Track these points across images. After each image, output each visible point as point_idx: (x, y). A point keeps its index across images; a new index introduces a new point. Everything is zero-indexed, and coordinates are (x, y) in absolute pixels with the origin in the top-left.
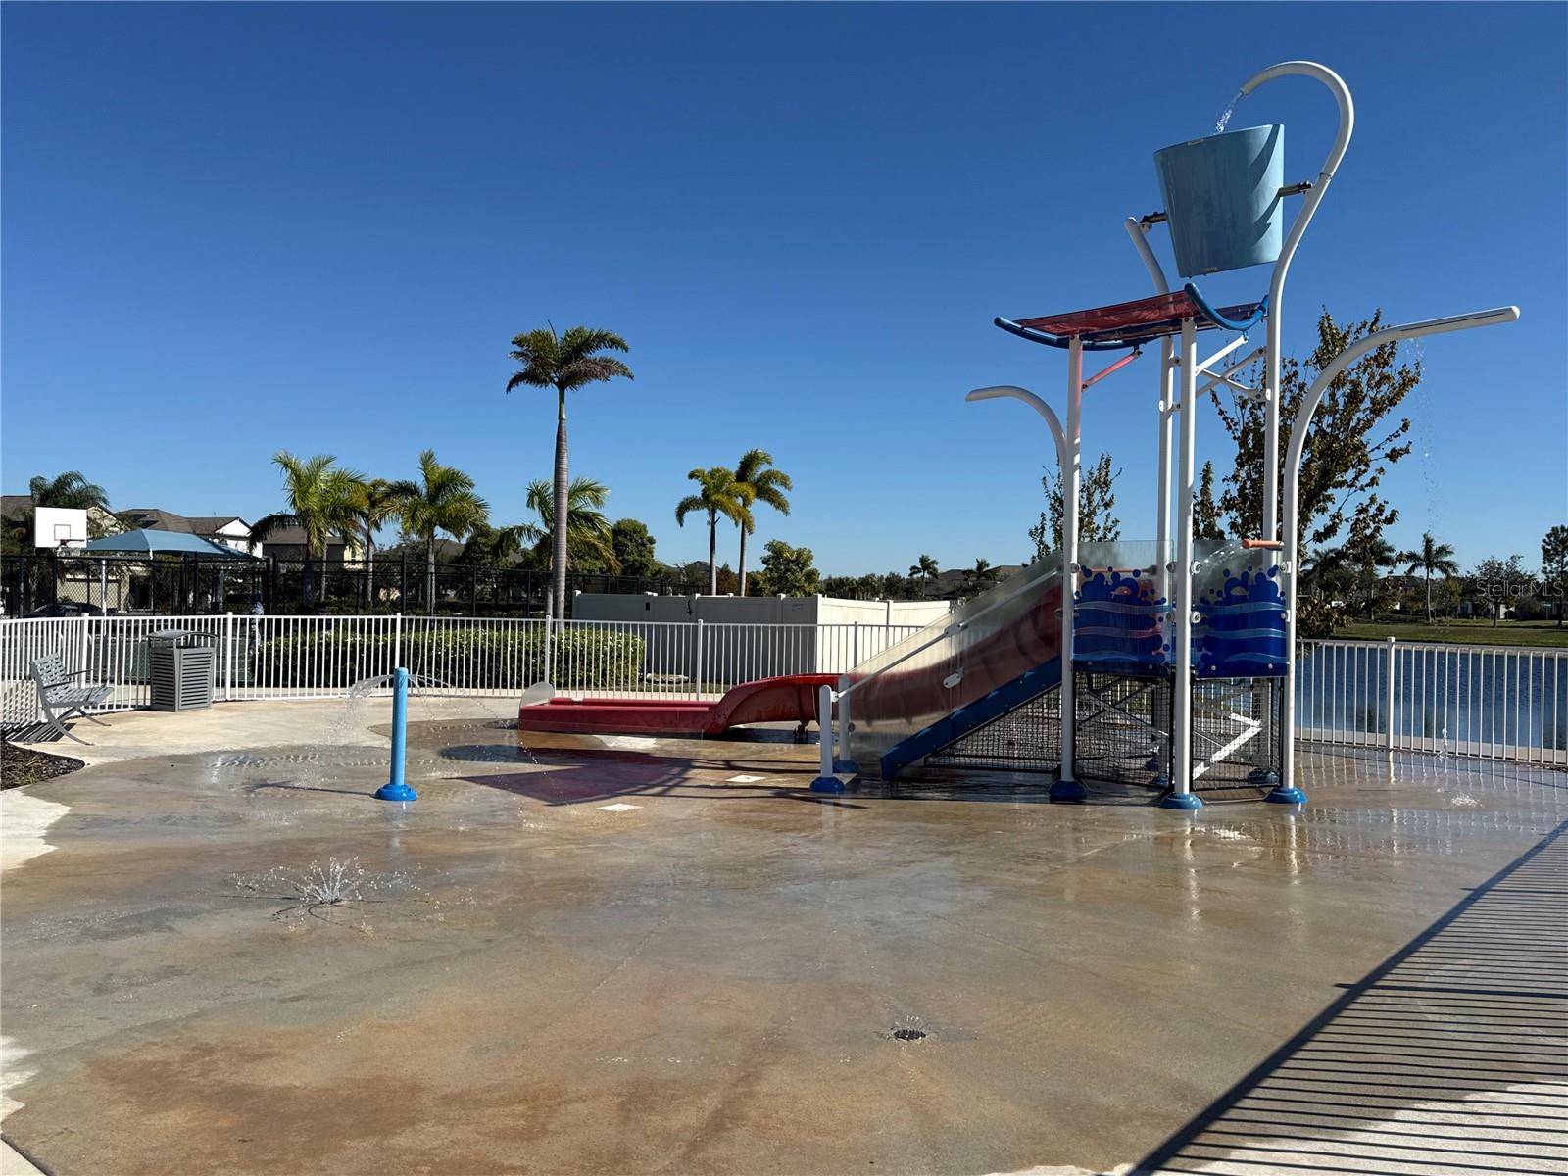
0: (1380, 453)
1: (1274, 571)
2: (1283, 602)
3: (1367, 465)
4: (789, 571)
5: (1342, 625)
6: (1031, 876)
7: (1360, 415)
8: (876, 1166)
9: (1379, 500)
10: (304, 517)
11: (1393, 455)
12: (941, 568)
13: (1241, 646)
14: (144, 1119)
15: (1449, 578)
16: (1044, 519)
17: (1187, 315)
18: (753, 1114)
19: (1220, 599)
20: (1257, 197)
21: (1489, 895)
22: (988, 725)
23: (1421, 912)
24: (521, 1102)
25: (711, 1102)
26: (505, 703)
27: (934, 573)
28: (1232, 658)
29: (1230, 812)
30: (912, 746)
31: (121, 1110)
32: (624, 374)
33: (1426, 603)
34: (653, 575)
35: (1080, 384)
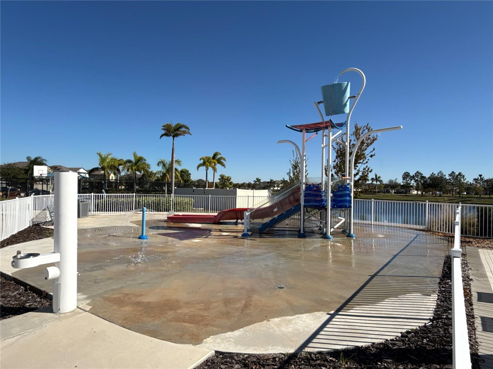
0: (368, 156)
1: (348, 184)
2: (350, 191)
3: (366, 159)
4: (225, 182)
5: (360, 196)
6: (299, 254)
7: (364, 147)
8: (282, 313)
9: (368, 167)
10: (103, 168)
11: (371, 156)
12: (262, 181)
13: (341, 201)
14: (121, 309)
15: (381, 184)
16: (290, 170)
17: (329, 126)
18: (253, 304)
19: (337, 191)
20: (344, 98)
21: (398, 256)
22: (284, 220)
23: (384, 260)
24: (202, 303)
25: (243, 302)
26: (163, 216)
27: (260, 182)
28: (339, 204)
29: (340, 239)
30: (265, 225)
31: (115, 307)
32: (189, 134)
33: (376, 190)
34: (191, 183)
35: (305, 141)
